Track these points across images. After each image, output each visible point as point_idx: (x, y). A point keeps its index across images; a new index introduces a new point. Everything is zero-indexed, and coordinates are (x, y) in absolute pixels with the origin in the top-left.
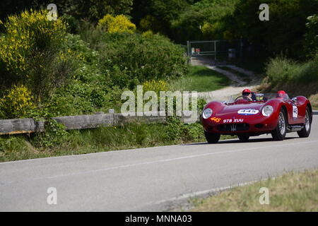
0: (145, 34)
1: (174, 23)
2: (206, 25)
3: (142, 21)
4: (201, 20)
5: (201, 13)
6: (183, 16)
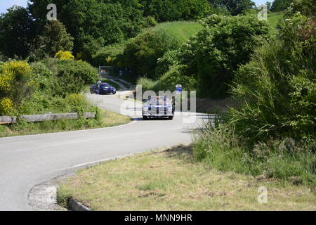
0: (79, 61)
1: (93, 56)
2: (109, 59)
4: (107, 55)
5: (107, 52)
6: (98, 53)
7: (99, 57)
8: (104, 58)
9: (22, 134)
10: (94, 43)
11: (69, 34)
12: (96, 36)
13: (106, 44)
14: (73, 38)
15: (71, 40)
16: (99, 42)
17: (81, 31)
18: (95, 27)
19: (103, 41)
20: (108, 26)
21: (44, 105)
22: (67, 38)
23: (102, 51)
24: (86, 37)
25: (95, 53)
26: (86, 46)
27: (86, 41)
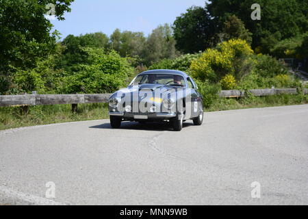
0: (259, 55)
1: (271, 50)
2: (288, 51)
3: (256, 49)
4: (285, 49)
5: (285, 45)
6: (276, 47)
7: (277, 50)
8: (283, 51)
9: (250, 107)
10: (272, 37)
11: (248, 30)
12: (273, 31)
13: (283, 39)
14: (251, 34)
15: (250, 36)
16: (276, 37)
17: (258, 27)
18: (271, 22)
19: (280, 35)
20: (284, 21)
21: (258, 84)
22: (246, 34)
23: (280, 44)
24: (263, 32)
25: (273, 47)
26: (264, 41)
27: (264, 36)
